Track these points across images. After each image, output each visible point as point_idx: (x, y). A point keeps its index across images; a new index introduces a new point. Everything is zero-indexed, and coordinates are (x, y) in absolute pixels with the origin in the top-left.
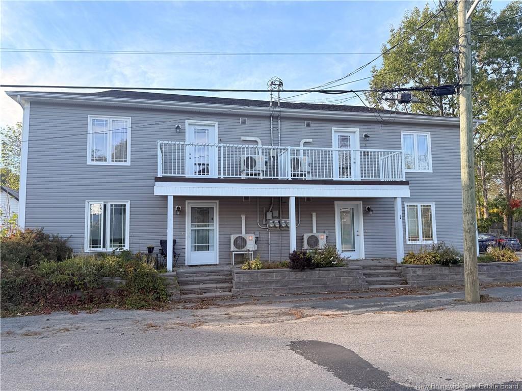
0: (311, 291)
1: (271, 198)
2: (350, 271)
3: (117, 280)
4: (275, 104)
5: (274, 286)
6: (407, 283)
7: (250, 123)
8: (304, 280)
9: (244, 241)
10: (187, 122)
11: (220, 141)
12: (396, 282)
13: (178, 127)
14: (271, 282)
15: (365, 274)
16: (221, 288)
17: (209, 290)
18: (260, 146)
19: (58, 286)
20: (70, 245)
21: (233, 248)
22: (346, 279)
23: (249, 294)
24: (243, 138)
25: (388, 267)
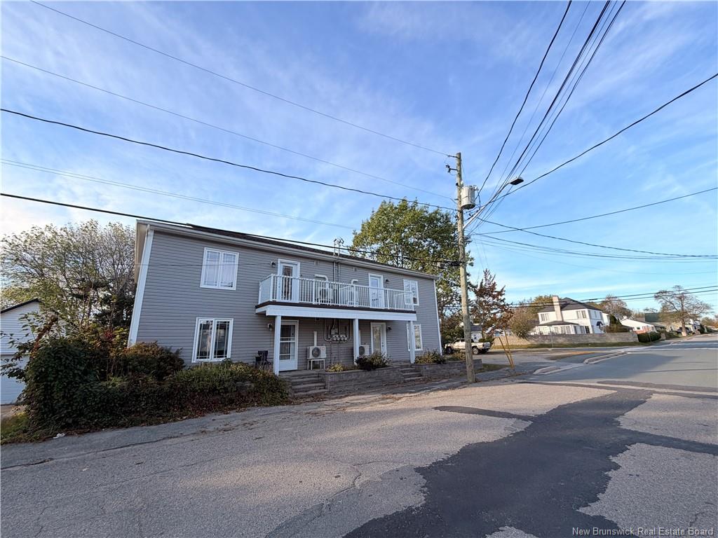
0: (375, 385)
1: (333, 319)
2: (394, 369)
3: (248, 384)
4: (336, 254)
5: (353, 383)
6: (421, 376)
7: (322, 265)
8: (370, 378)
9: (318, 350)
10: (279, 260)
11: (301, 276)
12: (415, 376)
13: (273, 264)
14: (351, 380)
15: (402, 371)
16: (318, 386)
17: (310, 389)
18: (327, 281)
19: (201, 391)
20: (181, 356)
21: (311, 357)
22: (393, 375)
23: (339, 390)
24: (317, 275)
25: (407, 366)
